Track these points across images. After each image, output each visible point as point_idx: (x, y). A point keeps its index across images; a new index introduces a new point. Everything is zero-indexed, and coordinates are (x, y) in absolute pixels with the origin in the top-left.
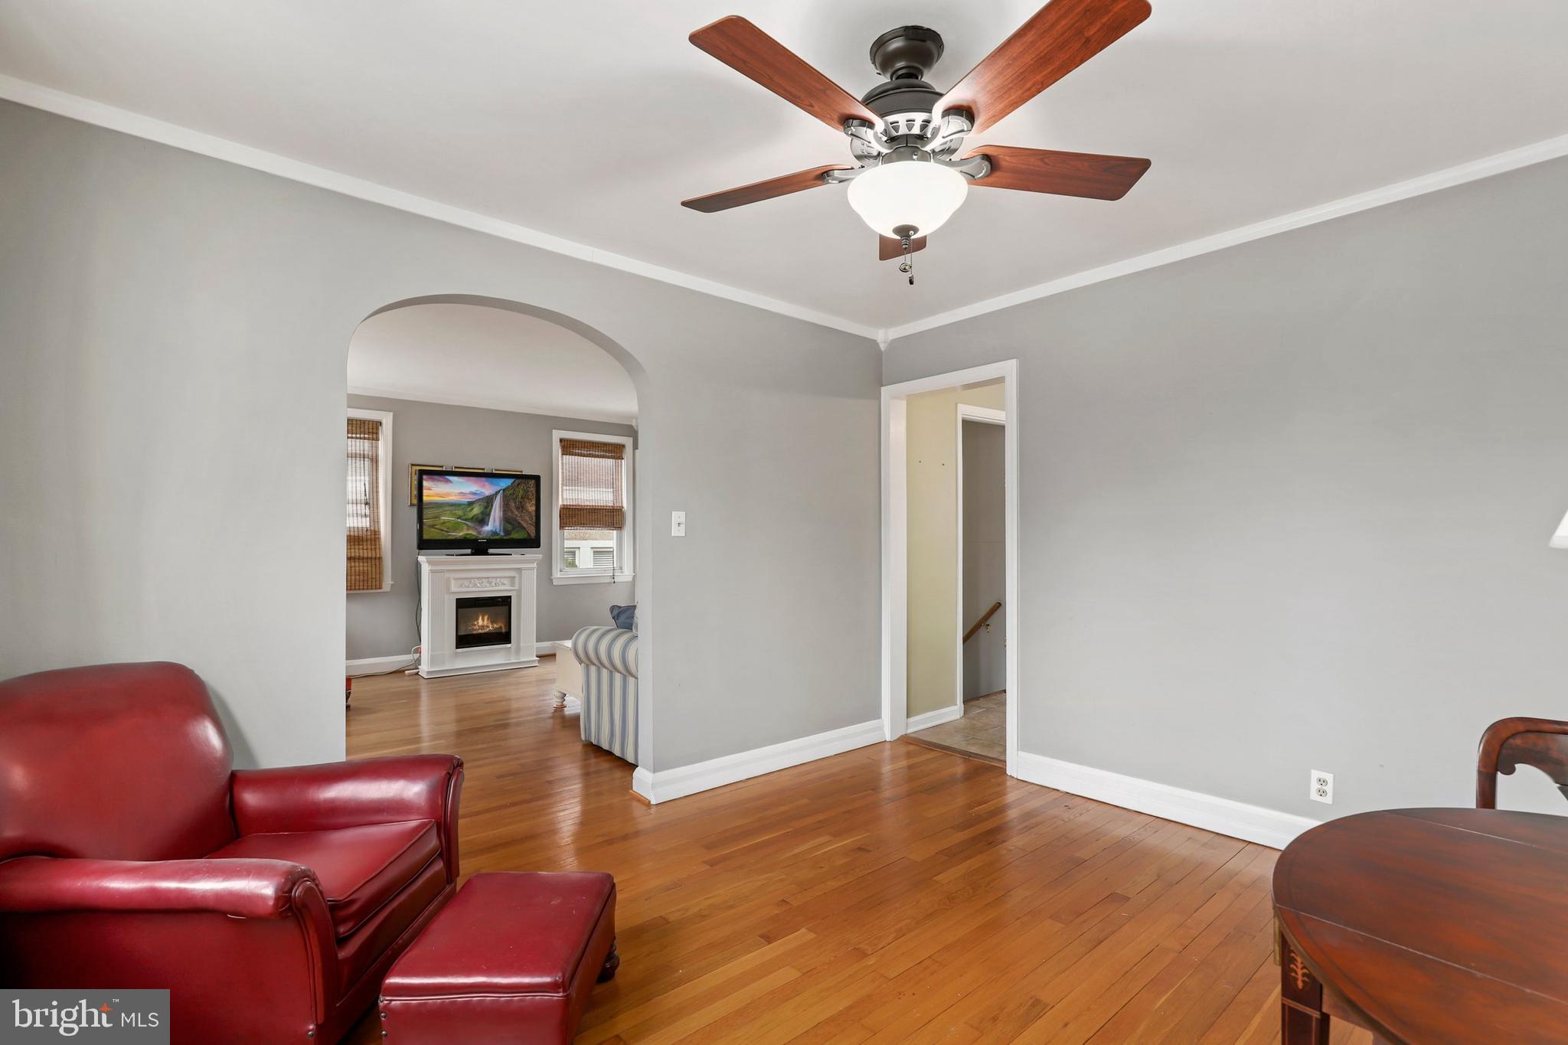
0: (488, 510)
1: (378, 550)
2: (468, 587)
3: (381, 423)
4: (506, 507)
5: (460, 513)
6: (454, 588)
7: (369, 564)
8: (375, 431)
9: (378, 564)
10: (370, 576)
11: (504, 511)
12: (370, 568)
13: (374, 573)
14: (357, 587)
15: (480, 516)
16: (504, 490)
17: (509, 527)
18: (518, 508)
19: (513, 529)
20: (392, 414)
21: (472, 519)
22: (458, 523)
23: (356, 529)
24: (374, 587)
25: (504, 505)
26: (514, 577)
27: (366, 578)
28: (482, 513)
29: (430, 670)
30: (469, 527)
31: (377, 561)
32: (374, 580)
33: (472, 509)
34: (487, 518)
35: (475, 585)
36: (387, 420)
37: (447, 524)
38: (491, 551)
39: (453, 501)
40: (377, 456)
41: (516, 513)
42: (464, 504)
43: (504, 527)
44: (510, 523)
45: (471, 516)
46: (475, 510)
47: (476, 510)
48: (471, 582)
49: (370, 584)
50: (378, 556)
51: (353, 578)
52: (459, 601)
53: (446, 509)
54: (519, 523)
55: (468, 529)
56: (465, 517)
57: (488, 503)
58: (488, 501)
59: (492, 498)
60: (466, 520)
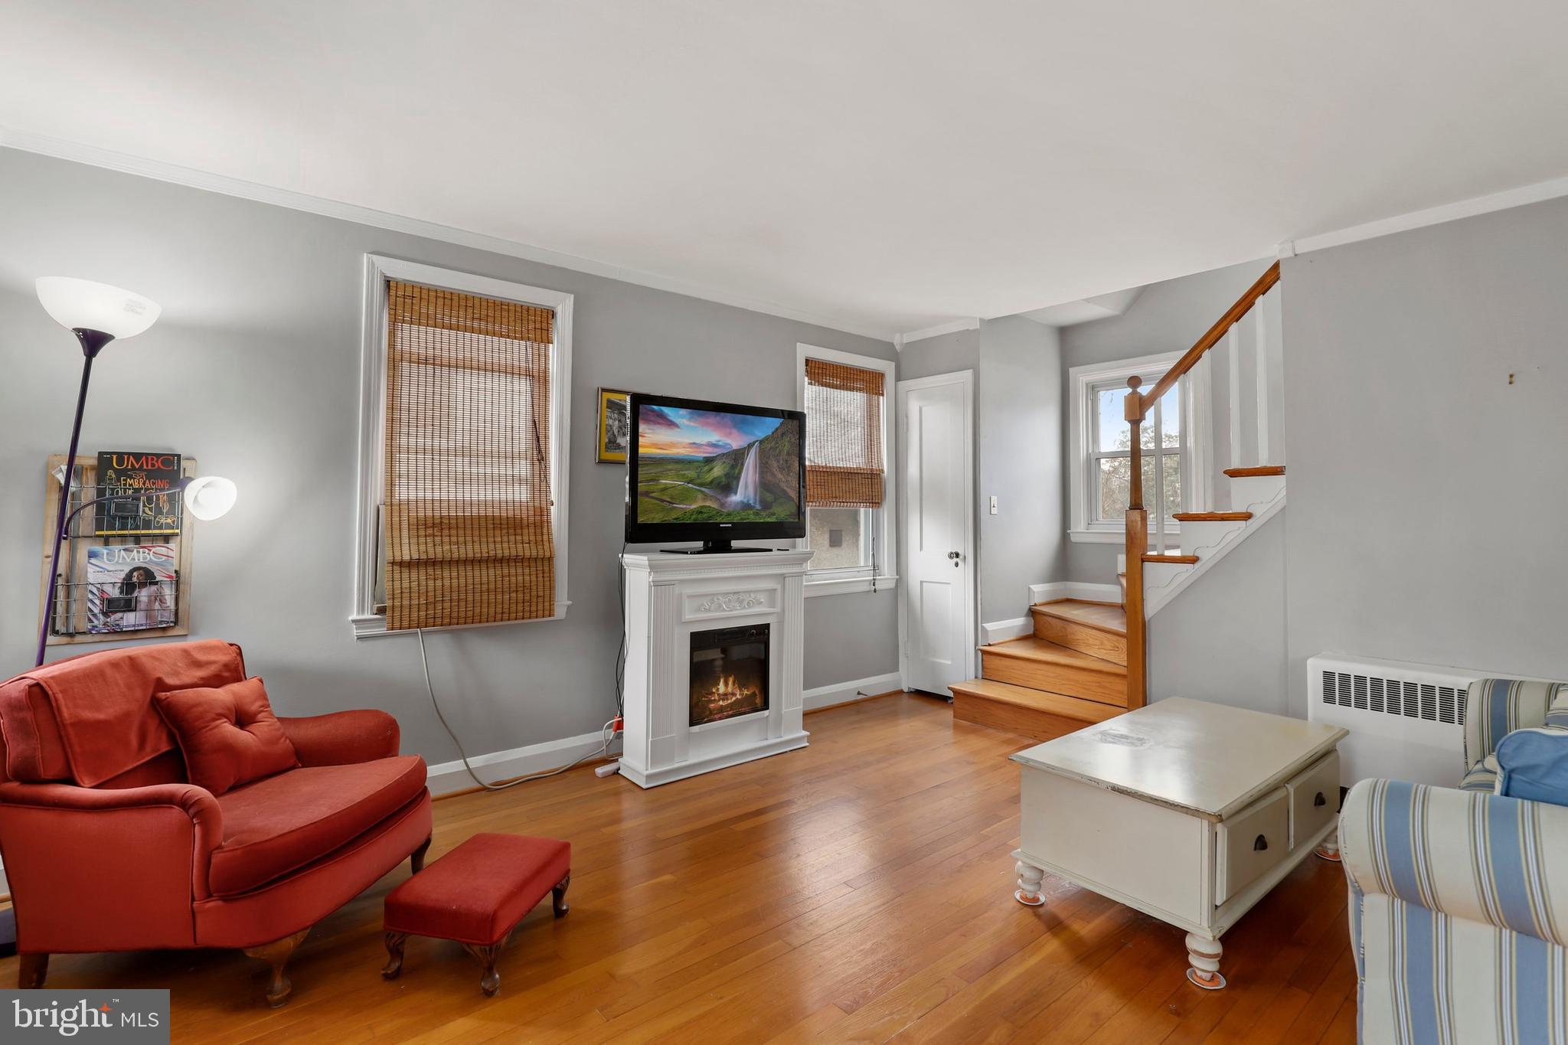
0: (737, 471)
1: (546, 544)
2: (709, 610)
3: (553, 315)
4: (763, 467)
5: (691, 474)
6: (688, 616)
7: (533, 569)
8: (544, 325)
9: (546, 569)
10: (534, 593)
11: (762, 474)
12: (534, 578)
13: (541, 588)
14: (513, 615)
15: (724, 480)
16: (761, 442)
17: (769, 497)
18: (781, 469)
19: (776, 499)
20: (573, 296)
21: (710, 484)
22: (689, 490)
23: (504, 505)
24: (540, 613)
25: (761, 463)
26: (775, 590)
27: (527, 598)
28: (727, 475)
29: (651, 771)
30: (706, 497)
31: (546, 563)
32: (540, 599)
33: (711, 469)
34: (735, 483)
35: (719, 608)
36: (564, 307)
37: (669, 492)
38: (735, 544)
39: (677, 456)
40: (546, 372)
41: (780, 476)
42: (697, 461)
43: (761, 497)
44: (768, 490)
45: (710, 479)
46: (715, 470)
47: (718, 471)
48: (712, 602)
49: (534, 608)
50: (548, 554)
51: (507, 597)
52: (695, 636)
53: (670, 467)
54: (784, 491)
55: (704, 500)
56: (699, 481)
57: (735, 460)
58: (737, 458)
59: (744, 453)
60: (701, 485)
